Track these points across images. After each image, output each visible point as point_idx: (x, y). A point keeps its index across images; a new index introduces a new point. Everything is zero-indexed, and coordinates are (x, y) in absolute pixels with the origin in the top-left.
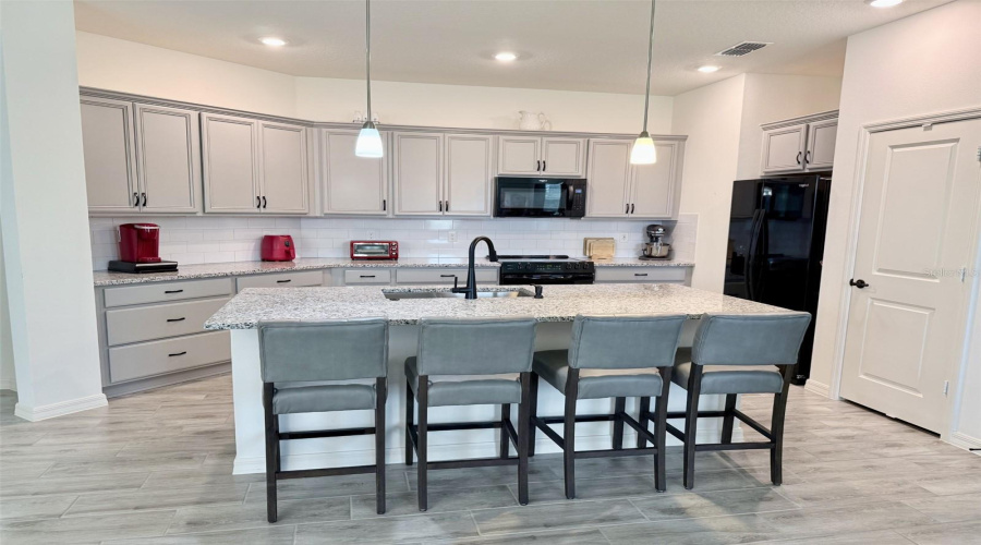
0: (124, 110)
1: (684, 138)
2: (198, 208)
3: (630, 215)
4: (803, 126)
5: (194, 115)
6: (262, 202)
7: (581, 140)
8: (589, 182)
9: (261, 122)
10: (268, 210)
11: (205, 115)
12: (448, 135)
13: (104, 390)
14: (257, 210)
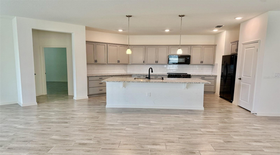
0: (93, 44)
1: (216, 45)
2: (106, 63)
3: (202, 64)
4: (237, 43)
5: (106, 45)
6: (119, 61)
7: (189, 47)
8: (191, 56)
9: (119, 46)
10: (120, 63)
11: (108, 45)
12: (158, 47)
13: (88, 95)
14: (117, 63)
